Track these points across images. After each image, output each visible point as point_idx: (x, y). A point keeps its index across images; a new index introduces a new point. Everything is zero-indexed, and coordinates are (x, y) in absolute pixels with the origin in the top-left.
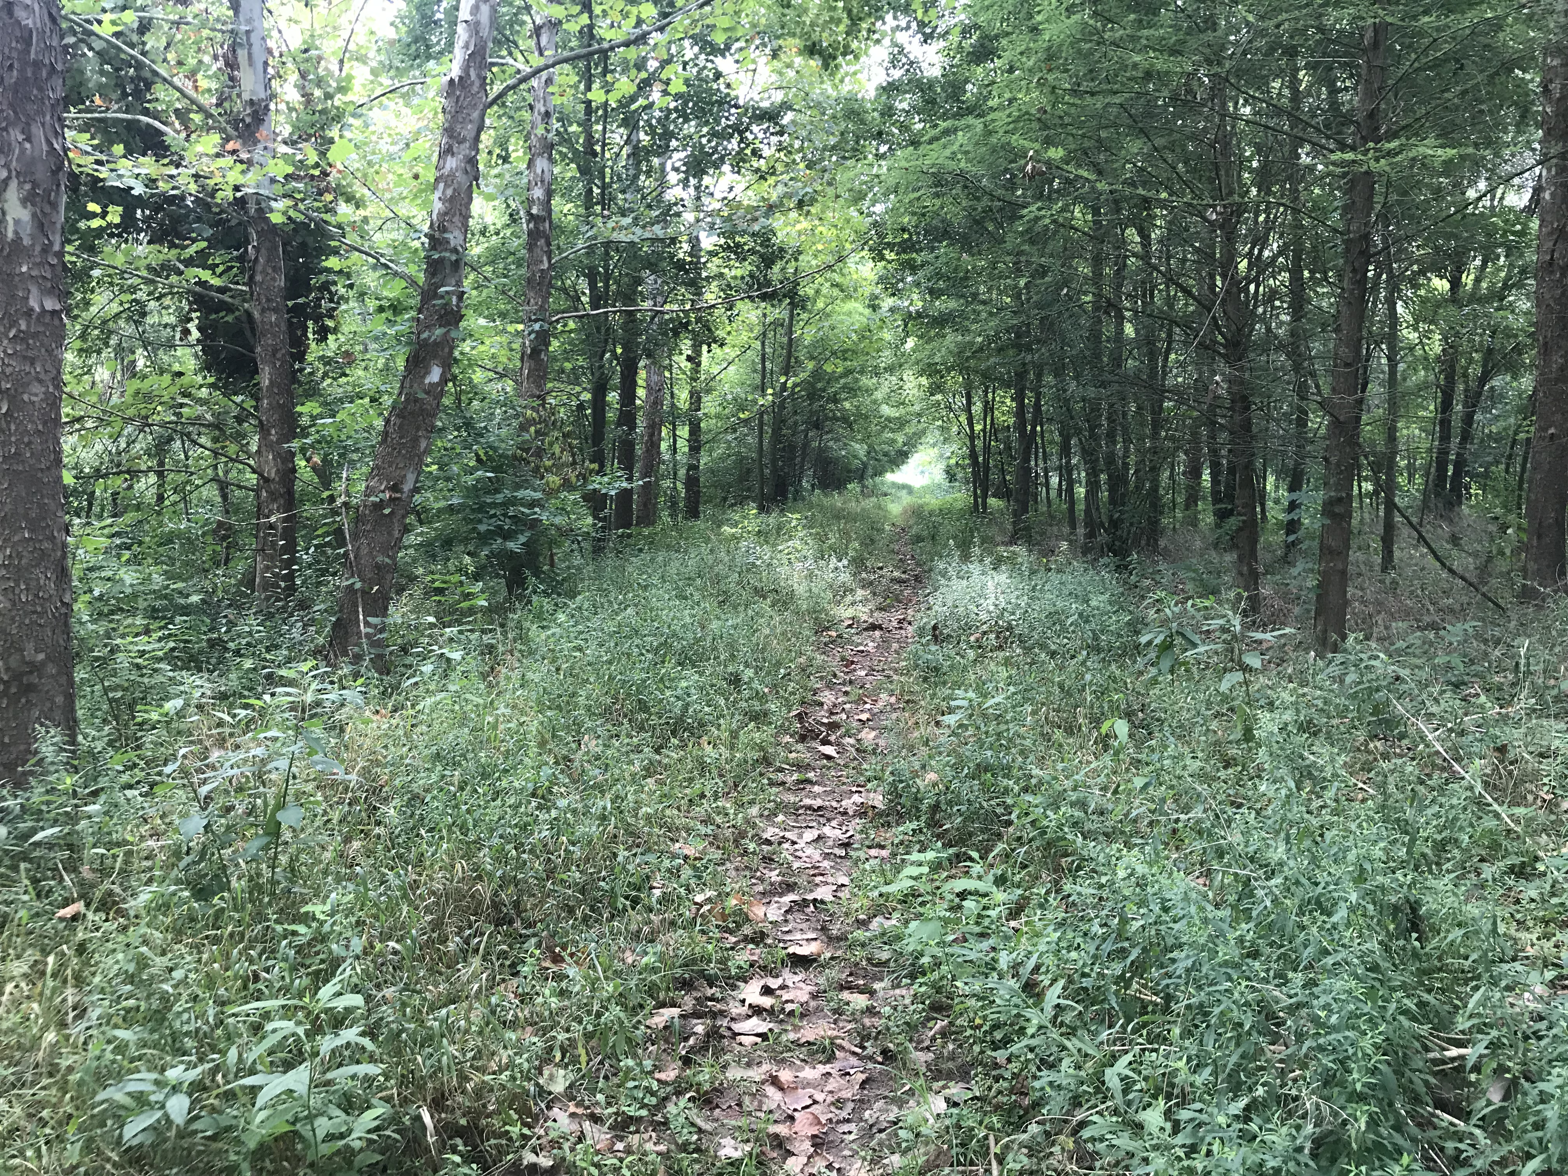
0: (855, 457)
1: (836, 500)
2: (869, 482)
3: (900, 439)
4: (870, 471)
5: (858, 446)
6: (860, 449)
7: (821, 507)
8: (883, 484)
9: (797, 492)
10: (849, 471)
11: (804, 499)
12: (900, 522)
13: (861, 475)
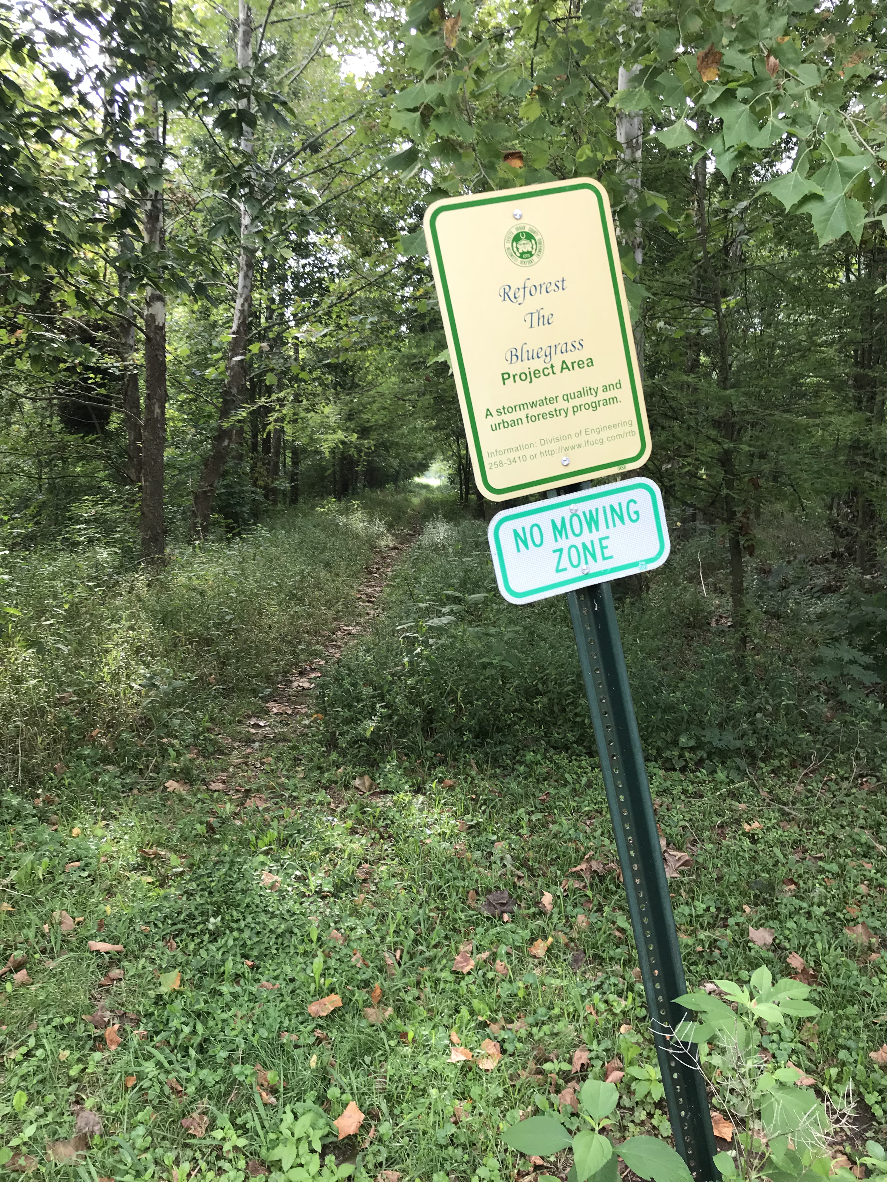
0: (392, 467)
1: (379, 494)
2: (401, 483)
3: (420, 455)
4: (401, 476)
5: (392, 460)
6: (395, 463)
7: (370, 499)
8: (410, 484)
9: (354, 489)
10: (388, 476)
11: (358, 494)
12: (418, 509)
13: (395, 479)
